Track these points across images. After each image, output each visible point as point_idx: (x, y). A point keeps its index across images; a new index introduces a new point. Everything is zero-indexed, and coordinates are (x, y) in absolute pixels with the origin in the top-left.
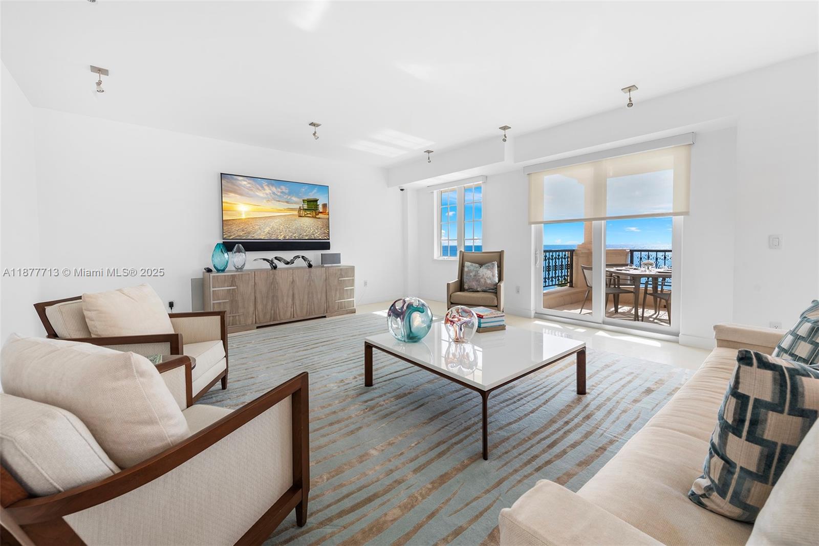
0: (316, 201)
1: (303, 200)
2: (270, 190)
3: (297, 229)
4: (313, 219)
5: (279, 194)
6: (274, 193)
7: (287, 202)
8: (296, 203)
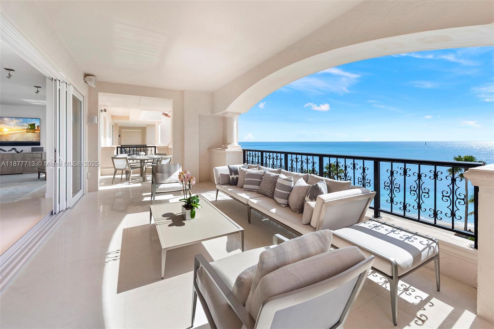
0: (34, 124)
1: (29, 125)
2: (16, 121)
3: (26, 138)
4: (33, 133)
5: (19, 123)
6: (17, 123)
7: (22, 126)
8: (26, 126)
